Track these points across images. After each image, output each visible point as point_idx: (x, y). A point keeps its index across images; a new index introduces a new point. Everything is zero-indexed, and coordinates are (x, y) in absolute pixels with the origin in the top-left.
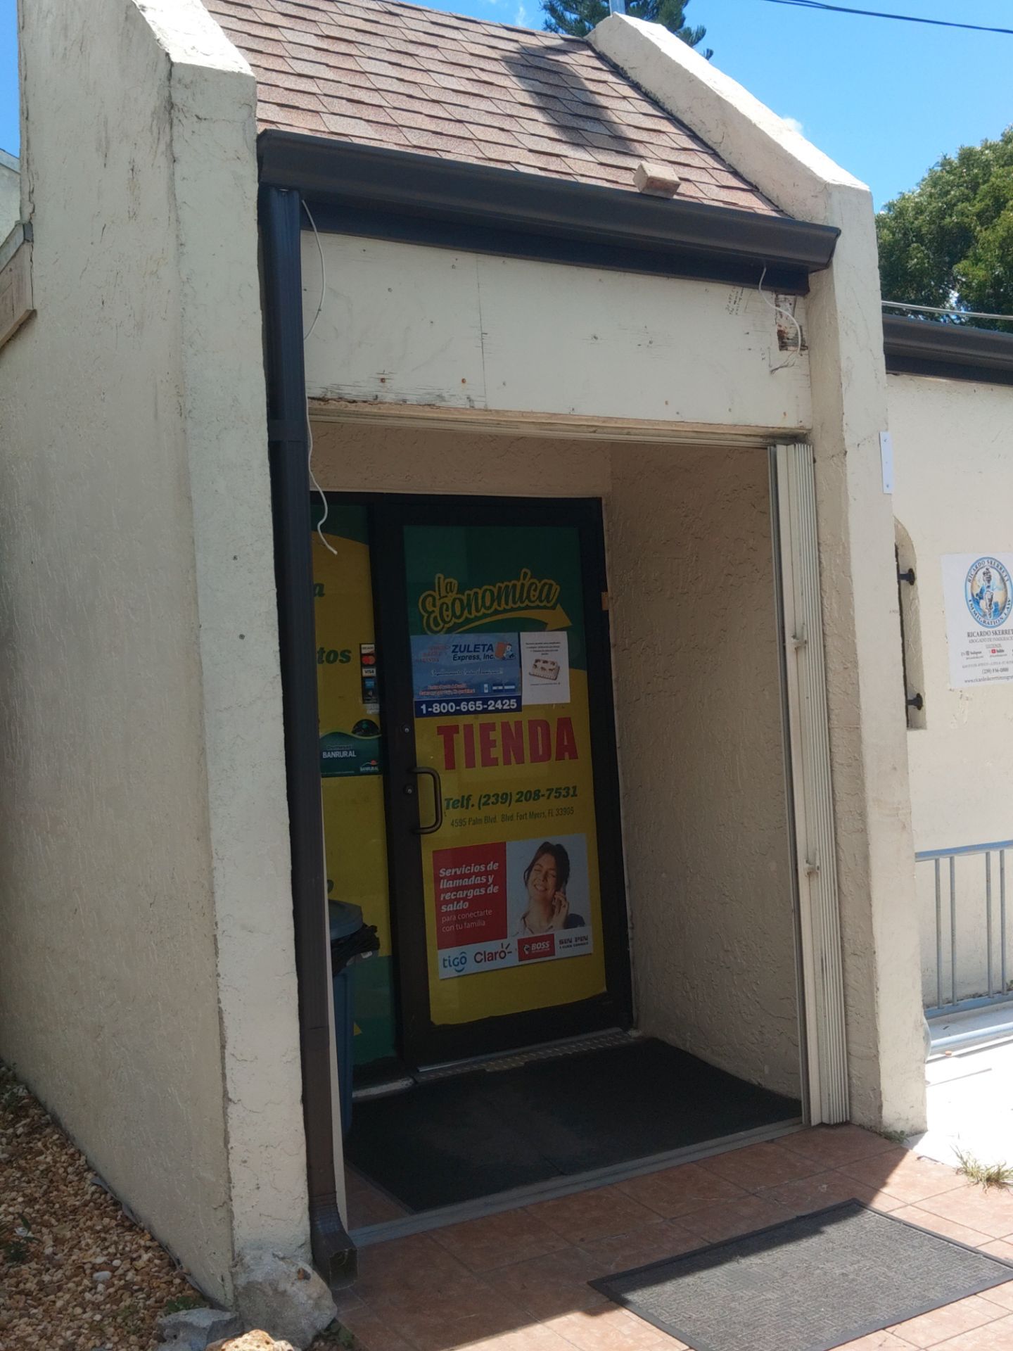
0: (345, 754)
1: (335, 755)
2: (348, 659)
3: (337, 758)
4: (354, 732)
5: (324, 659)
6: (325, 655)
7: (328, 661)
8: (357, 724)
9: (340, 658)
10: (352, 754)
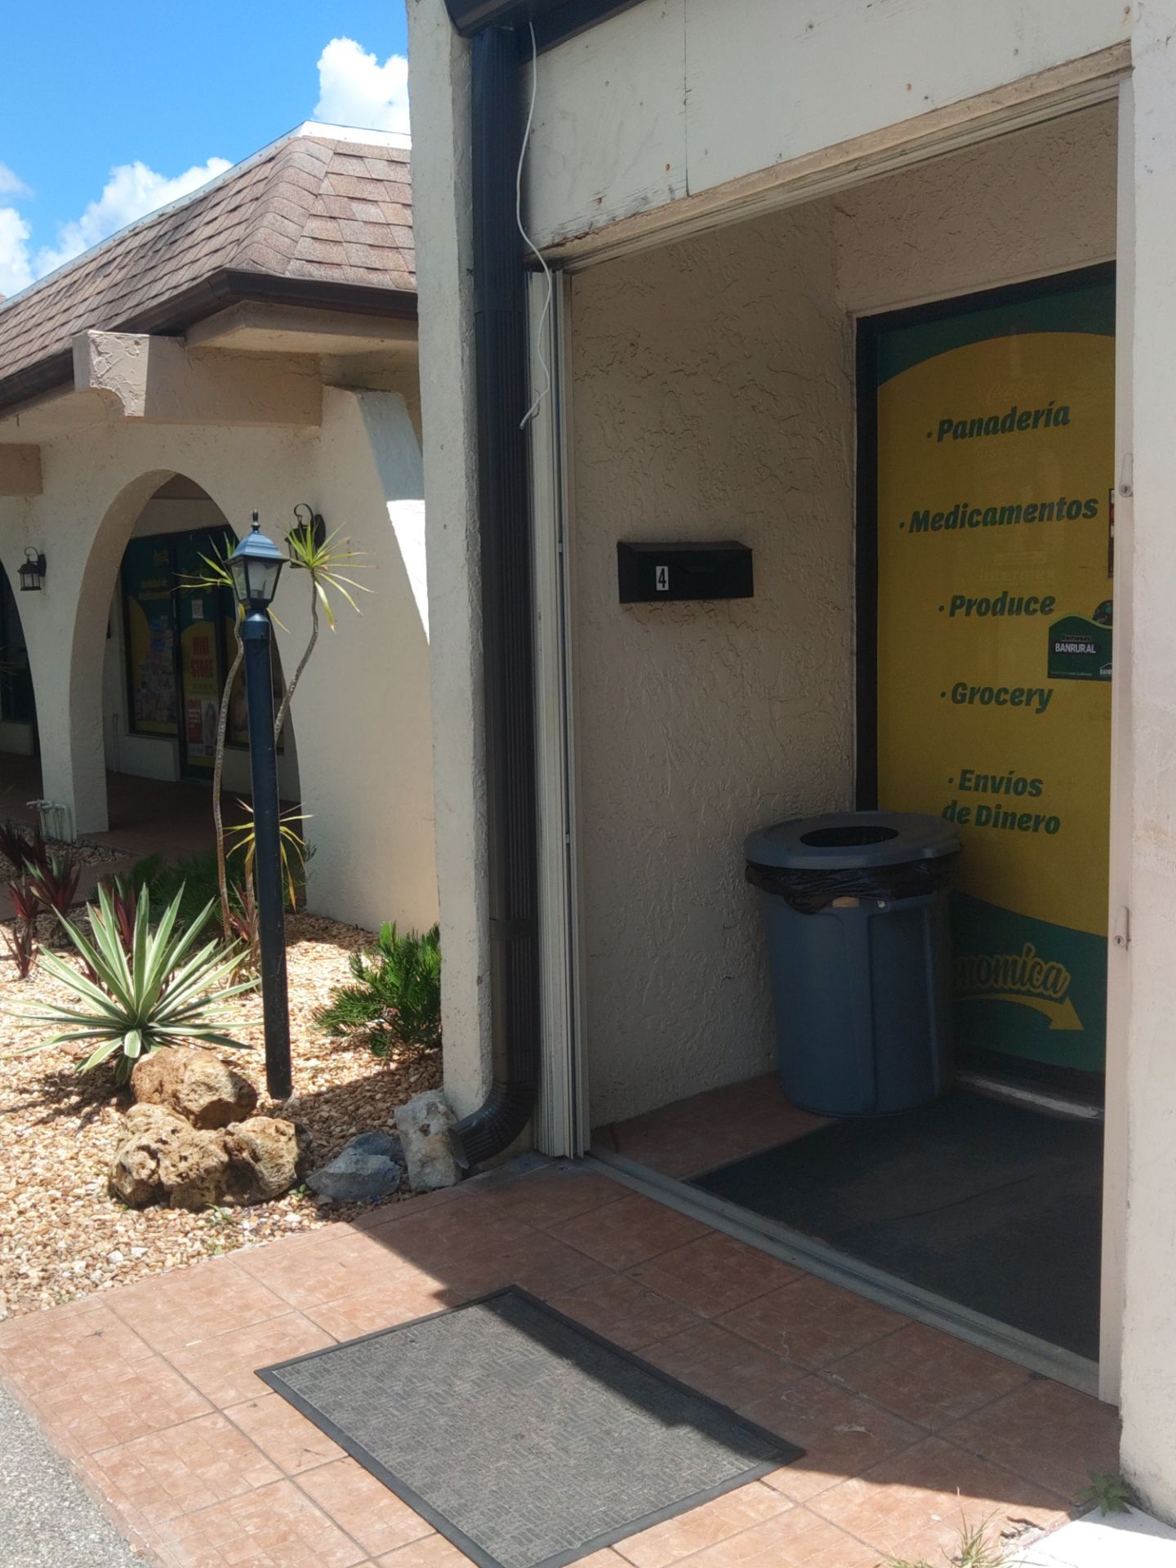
0: (1082, 648)
1: (1071, 648)
2: (1094, 512)
3: (1073, 653)
4: (1095, 618)
5: (1064, 513)
6: (1065, 507)
7: (1070, 517)
8: (1099, 608)
9: (1084, 511)
10: (1090, 649)
